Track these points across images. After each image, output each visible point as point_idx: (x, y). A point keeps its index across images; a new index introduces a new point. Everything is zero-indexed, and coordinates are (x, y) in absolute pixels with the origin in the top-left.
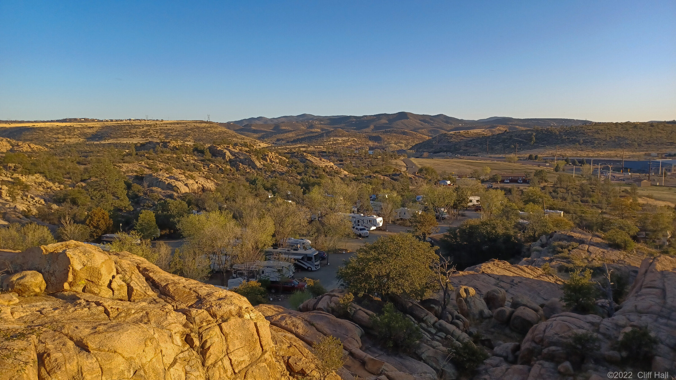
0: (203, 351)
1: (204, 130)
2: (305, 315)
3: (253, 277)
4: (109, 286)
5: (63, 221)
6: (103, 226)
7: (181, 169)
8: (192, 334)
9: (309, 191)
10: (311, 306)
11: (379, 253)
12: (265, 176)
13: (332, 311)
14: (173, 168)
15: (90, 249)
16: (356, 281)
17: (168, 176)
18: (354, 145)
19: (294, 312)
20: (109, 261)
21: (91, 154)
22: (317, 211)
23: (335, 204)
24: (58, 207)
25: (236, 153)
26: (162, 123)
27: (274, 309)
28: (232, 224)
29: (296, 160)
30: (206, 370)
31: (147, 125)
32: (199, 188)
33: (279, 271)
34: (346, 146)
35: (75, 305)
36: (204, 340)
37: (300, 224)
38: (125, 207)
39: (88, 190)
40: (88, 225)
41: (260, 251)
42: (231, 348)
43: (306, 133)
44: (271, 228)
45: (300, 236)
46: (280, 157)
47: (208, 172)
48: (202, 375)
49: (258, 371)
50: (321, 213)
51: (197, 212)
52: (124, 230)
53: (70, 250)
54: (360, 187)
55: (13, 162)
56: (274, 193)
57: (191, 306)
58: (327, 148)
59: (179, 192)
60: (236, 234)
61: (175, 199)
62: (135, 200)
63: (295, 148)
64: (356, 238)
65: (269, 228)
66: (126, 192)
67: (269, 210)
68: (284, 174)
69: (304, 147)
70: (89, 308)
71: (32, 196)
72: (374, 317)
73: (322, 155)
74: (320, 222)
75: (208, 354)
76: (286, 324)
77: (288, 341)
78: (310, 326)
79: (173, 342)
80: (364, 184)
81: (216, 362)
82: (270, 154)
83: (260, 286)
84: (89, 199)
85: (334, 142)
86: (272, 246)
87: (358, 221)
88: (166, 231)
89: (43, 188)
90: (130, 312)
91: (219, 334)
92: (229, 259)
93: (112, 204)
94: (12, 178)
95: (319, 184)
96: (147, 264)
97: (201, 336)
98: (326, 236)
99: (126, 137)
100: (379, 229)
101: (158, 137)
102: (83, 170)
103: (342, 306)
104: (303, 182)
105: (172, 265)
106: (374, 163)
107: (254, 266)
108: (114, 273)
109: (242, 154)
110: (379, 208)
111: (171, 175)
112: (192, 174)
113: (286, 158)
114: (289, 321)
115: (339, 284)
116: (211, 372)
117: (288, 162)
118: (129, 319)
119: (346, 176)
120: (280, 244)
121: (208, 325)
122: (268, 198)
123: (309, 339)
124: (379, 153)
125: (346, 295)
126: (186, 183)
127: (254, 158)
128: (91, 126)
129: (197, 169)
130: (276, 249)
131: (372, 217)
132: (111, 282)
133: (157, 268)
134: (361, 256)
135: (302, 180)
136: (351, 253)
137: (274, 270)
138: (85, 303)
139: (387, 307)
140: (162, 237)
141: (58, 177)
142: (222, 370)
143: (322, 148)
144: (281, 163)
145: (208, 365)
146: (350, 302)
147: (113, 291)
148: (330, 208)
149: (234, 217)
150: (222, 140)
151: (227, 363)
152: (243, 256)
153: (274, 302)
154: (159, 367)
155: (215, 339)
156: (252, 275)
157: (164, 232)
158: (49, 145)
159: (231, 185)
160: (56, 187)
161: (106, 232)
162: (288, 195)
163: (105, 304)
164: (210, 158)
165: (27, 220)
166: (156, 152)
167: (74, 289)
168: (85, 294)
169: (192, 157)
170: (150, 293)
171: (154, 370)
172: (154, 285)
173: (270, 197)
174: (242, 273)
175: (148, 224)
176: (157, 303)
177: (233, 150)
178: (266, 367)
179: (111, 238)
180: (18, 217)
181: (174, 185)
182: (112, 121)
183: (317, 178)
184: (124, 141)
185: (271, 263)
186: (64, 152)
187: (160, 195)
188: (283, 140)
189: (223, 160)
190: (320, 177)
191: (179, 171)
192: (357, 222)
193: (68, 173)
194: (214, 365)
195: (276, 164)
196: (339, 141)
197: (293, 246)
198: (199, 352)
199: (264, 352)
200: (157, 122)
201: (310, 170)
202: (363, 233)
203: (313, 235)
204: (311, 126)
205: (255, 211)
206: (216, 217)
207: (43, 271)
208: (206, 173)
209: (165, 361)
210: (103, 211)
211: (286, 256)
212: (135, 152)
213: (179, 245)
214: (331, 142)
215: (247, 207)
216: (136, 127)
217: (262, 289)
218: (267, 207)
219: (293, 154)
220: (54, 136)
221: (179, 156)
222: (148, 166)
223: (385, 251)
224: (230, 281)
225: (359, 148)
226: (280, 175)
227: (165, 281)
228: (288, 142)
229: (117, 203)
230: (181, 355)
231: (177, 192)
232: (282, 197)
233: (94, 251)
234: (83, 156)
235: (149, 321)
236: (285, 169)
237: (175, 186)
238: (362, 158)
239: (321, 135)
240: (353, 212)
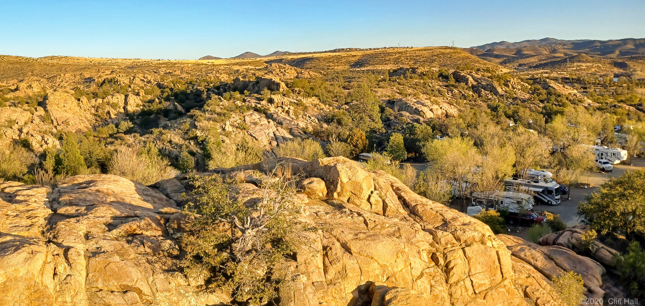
0: (447, 270)
1: (449, 56)
2: (545, 249)
3: (492, 206)
4: (368, 200)
5: (330, 139)
6: (360, 146)
7: (428, 94)
8: (438, 254)
9: (552, 120)
10: (551, 240)
11: (625, 188)
12: (507, 103)
13: (573, 248)
14: (421, 94)
15: (354, 166)
16: (600, 217)
17: (415, 101)
18: (598, 72)
19: (534, 245)
20: (369, 178)
21: (353, 79)
22: (559, 142)
23: (579, 135)
24: (327, 126)
25: (478, 79)
26: (411, 50)
27: (514, 240)
28: (473, 151)
29: (539, 86)
30: (449, 287)
31: (399, 53)
32: (442, 114)
33: (518, 202)
34: (590, 72)
35: (342, 213)
36: (448, 260)
37: (542, 156)
38: (379, 129)
39: (350, 112)
40: (349, 144)
41: (500, 181)
42: (473, 271)
43: (549, 58)
44: (512, 158)
45: (541, 168)
46: (522, 83)
47: (452, 98)
48: (445, 290)
49: (497, 295)
50: (564, 144)
51: (441, 137)
52: (377, 151)
53: (340, 164)
54: (604, 117)
55: (298, 87)
56: (515, 121)
57: (437, 228)
58: (571, 74)
59: (425, 116)
60: (477, 161)
61: (421, 124)
62: (387, 122)
63: (537, 74)
64: (600, 172)
65: (510, 158)
66: (380, 115)
67: (510, 139)
68: (526, 101)
69: (546, 73)
70: (352, 217)
71: (310, 115)
72: (618, 256)
73: (565, 81)
74: (562, 153)
75: (451, 274)
76: (525, 256)
77: (527, 272)
78: (549, 260)
79: (420, 258)
80: (608, 114)
81: (458, 281)
82: (512, 80)
83: (499, 216)
84: (350, 120)
85: (578, 68)
86: (512, 176)
87: (602, 154)
88: (412, 155)
89: (318, 109)
90: (384, 226)
91: (462, 257)
92: (469, 187)
93: (369, 126)
94: (297, 100)
95: (562, 113)
96: (399, 184)
97: (445, 256)
98: (568, 169)
99: (381, 64)
100: (623, 163)
101: (408, 63)
102: (347, 94)
103: (583, 243)
104: (546, 110)
105: (417, 188)
106: (619, 92)
107: (493, 196)
108: (372, 189)
109: (484, 80)
110: (623, 141)
111: (418, 100)
112: (437, 99)
113: (529, 84)
114: (529, 254)
115: (580, 220)
116: (453, 289)
117: (530, 88)
118: (384, 231)
119: (589, 105)
120: (520, 176)
121: (452, 247)
122: (510, 127)
123: (547, 272)
124: (625, 81)
125: (589, 232)
126: (431, 108)
127: (496, 84)
128: (355, 55)
129: (441, 94)
130: (516, 179)
131: (616, 149)
132: (370, 196)
133: (407, 189)
134: (605, 191)
135: (544, 108)
136: (594, 188)
137: (513, 201)
138: (349, 212)
139: (632, 246)
140: (408, 160)
141: (329, 100)
142: (463, 290)
143: (566, 75)
144: (523, 89)
145: (451, 283)
146: (592, 240)
147: (371, 205)
148: (573, 139)
149: (475, 144)
150: (466, 65)
151: (468, 283)
152: (483, 186)
153: (513, 233)
154: (408, 277)
155: (458, 261)
156: (491, 204)
157: (410, 156)
158: (322, 72)
159: (473, 111)
160: (326, 108)
161: (362, 151)
162: (529, 124)
163: (365, 216)
164: (454, 83)
165: (306, 136)
166: (405, 78)
167: (341, 198)
168: (349, 204)
169: (437, 82)
170: (402, 210)
171: (404, 279)
172: (405, 204)
173: (511, 125)
174: (482, 201)
175: (397, 146)
176: (407, 220)
177: (476, 75)
178: (505, 292)
179: (367, 157)
180: (299, 133)
181: (420, 110)
182: (370, 49)
183: (560, 106)
184: (380, 67)
185: (511, 194)
186: (333, 78)
187: (408, 119)
188: (525, 65)
189: (466, 86)
190: (563, 105)
191: (425, 96)
192: (600, 155)
193: (336, 97)
194: (457, 283)
195: (518, 91)
196: (582, 67)
197: (533, 178)
198: (443, 270)
199: (503, 278)
200: (408, 49)
201: (553, 98)
202: (606, 167)
203: (554, 167)
204: (554, 51)
205: (496, 139)
206: (458, 143)
207: (325, 179)
208: (449, 98)
209: (413, 273)
210: (361, 132)
211: (527, 188)
212: (388, 78)
213: (423, 169)
214: (575, 68)
215: (488, 135)
216: (390, 54)
217: (501, 219)
218: (509, 135)
219: (535, 80)
220: (327, 64)
221: (425, 81)
222: (398, 91)
223: (631, 187)
224: (469, 208)
225: (604, 75)
226: (522, 102)
227: (414, 201)
228: (530, 67)
229: (373, 125)
230: (427, 270)
231: (423, 117)
232: (524, 125)
233: (357, 168)
234: (347, 82)
235: (400, 236)
236: (527, 96)
237: (422, 111)
238: (607, 86)
239: (565, 61)
240: (597, 144)
